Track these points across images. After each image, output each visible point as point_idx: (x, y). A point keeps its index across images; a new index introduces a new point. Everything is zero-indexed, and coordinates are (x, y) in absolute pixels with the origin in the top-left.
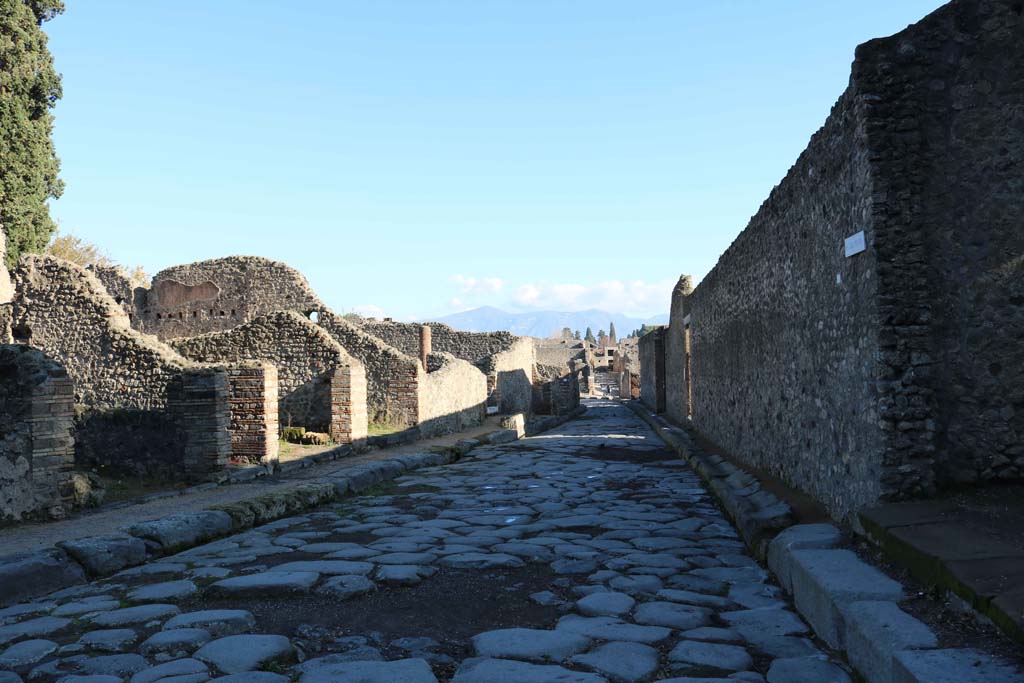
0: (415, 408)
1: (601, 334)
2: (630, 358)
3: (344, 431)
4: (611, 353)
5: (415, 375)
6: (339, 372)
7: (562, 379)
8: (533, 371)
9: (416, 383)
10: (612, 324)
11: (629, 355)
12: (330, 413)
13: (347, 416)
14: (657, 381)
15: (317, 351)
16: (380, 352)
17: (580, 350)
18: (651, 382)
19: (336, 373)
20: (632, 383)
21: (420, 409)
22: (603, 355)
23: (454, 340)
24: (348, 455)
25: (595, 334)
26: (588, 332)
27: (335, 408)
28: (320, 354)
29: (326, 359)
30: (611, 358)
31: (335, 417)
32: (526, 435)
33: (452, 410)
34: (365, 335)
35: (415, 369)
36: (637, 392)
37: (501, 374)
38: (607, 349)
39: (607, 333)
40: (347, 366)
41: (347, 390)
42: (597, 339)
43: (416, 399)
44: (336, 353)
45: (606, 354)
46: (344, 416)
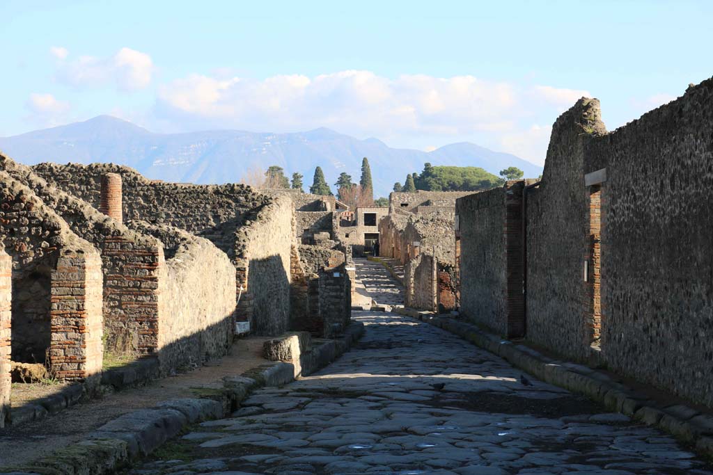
0: (153, 323)
1: (343, 180)
2: (422, 232)
3: (71, 360)
4: (370, 220)
5: (153, 265)
6: (64, 262)
7: (330, 273)
8: (293, 258)
9: (155, 279)
10: (365, 162)
11: (419, 226)
12: (49, 329)
13: (77, 336)
14: (510, 280)
15: (19, 225)
16: (91, 224)
17: (322, 213)
18: (492, 282)
19: (61, 264)
20: (440, 281)
21: (161, 325)
22: (354, 223)
23: (146, 198)
24: (80, 401)
25: (331, 180)
26: (318, 174)
27: (56, 322)
28: (25, 230)
29: (36, 240)
30: (373, 230)
31: (56, 337)
32: (303, 373)
33: (195, 328)
34: (63, 194)
35: (154, 255)
36: (450, 299)
37: (254, 263)
38: (362, 212)
39: (356, 179)
40: (80, 252)
41: (79, 292)
42: (334, 190)
43: (154, 307)
44: (54, 229)
45: (361, 221)
46: (72, 334)
